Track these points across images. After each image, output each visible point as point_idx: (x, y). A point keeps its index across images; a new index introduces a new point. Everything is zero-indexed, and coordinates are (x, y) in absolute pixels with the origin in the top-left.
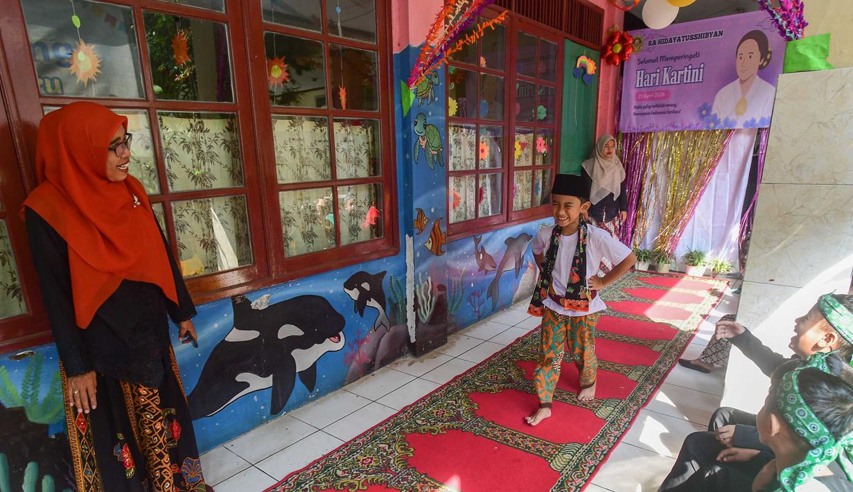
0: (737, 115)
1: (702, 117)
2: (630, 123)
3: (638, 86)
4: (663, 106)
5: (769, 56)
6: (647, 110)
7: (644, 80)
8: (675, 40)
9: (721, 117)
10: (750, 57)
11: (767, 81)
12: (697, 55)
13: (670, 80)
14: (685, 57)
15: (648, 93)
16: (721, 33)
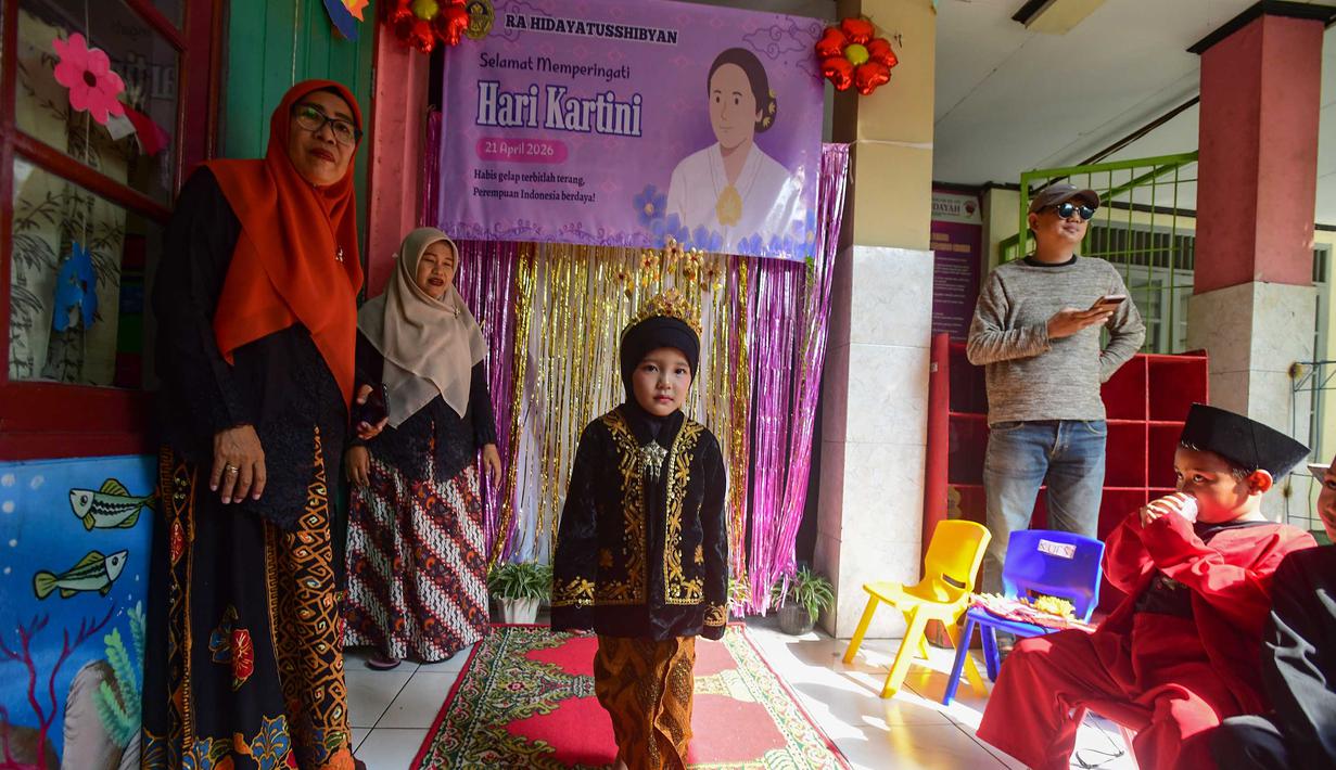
0: (722, 223)
1: (646, 218)
2: (466, 212)
3: (482, 120)
4: (551, 178)
5: (771, 108)
6: (509, 185)
7: (499, 107)
8: (571, 28)
9: (690, 223)
10: (737, 101)
11: (777, 160)
12: (623, 73)
13: (564, 119)
14: (599, 71)
15: (512, 143)
16: (673, 38)
